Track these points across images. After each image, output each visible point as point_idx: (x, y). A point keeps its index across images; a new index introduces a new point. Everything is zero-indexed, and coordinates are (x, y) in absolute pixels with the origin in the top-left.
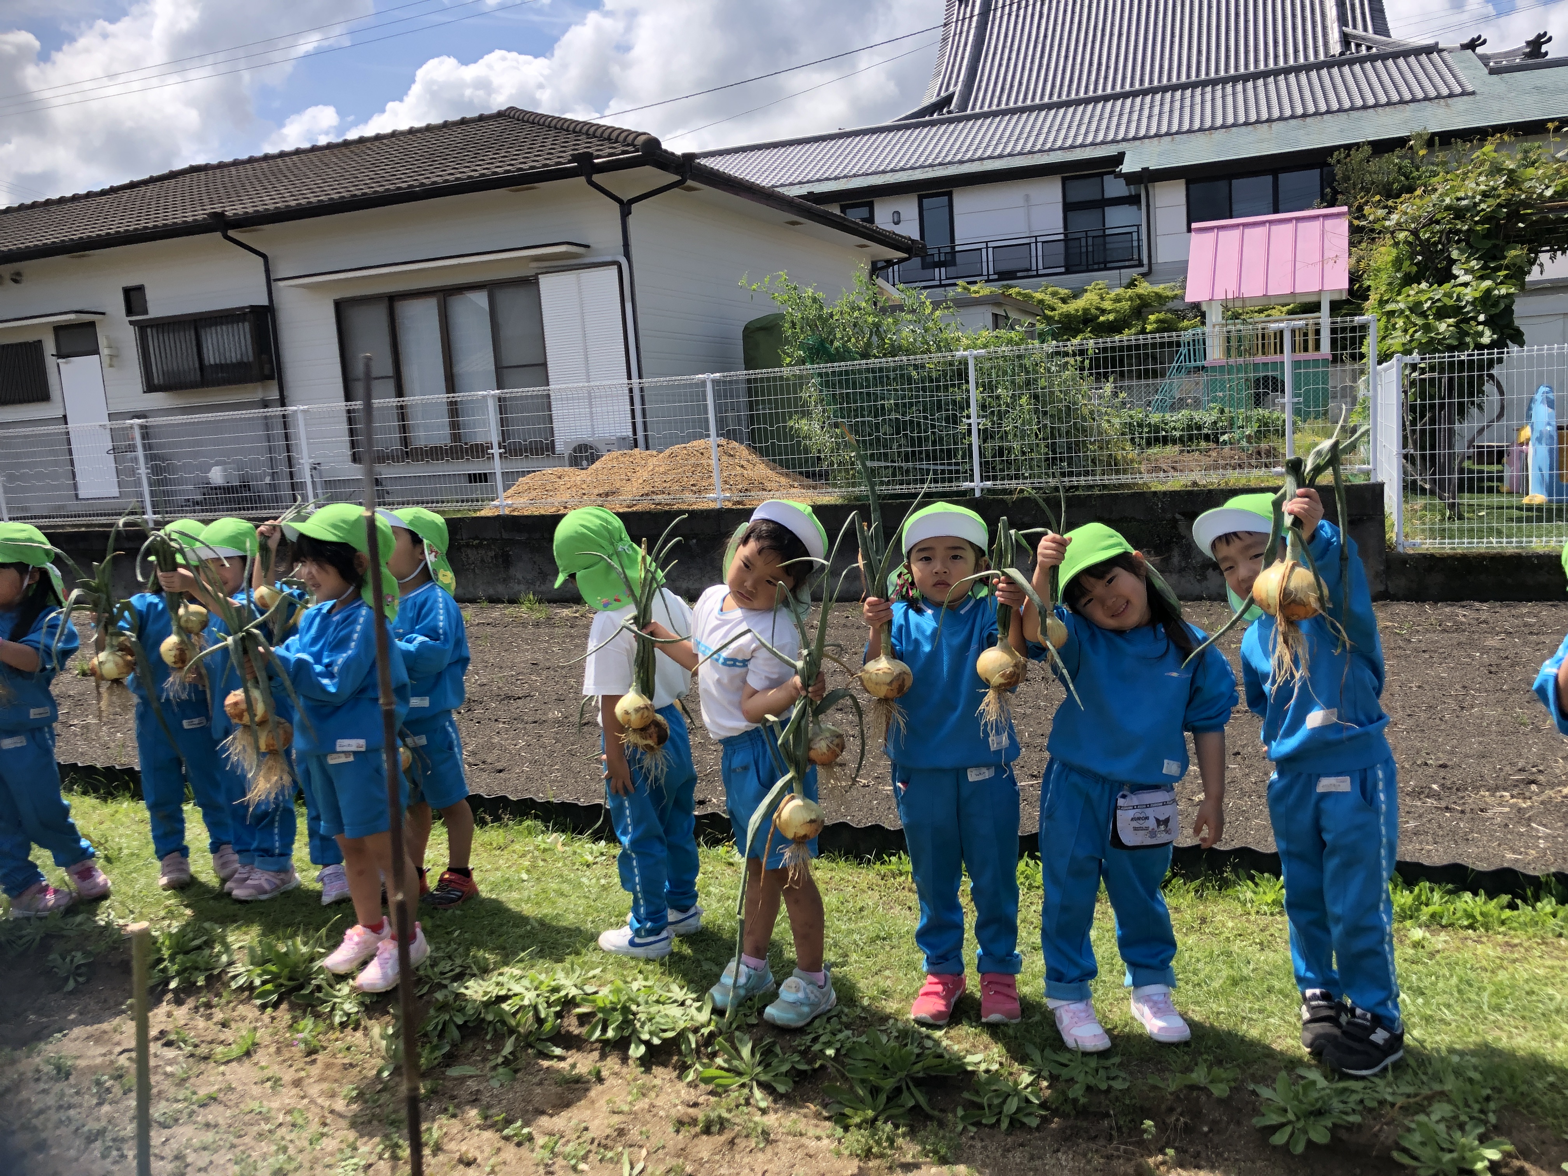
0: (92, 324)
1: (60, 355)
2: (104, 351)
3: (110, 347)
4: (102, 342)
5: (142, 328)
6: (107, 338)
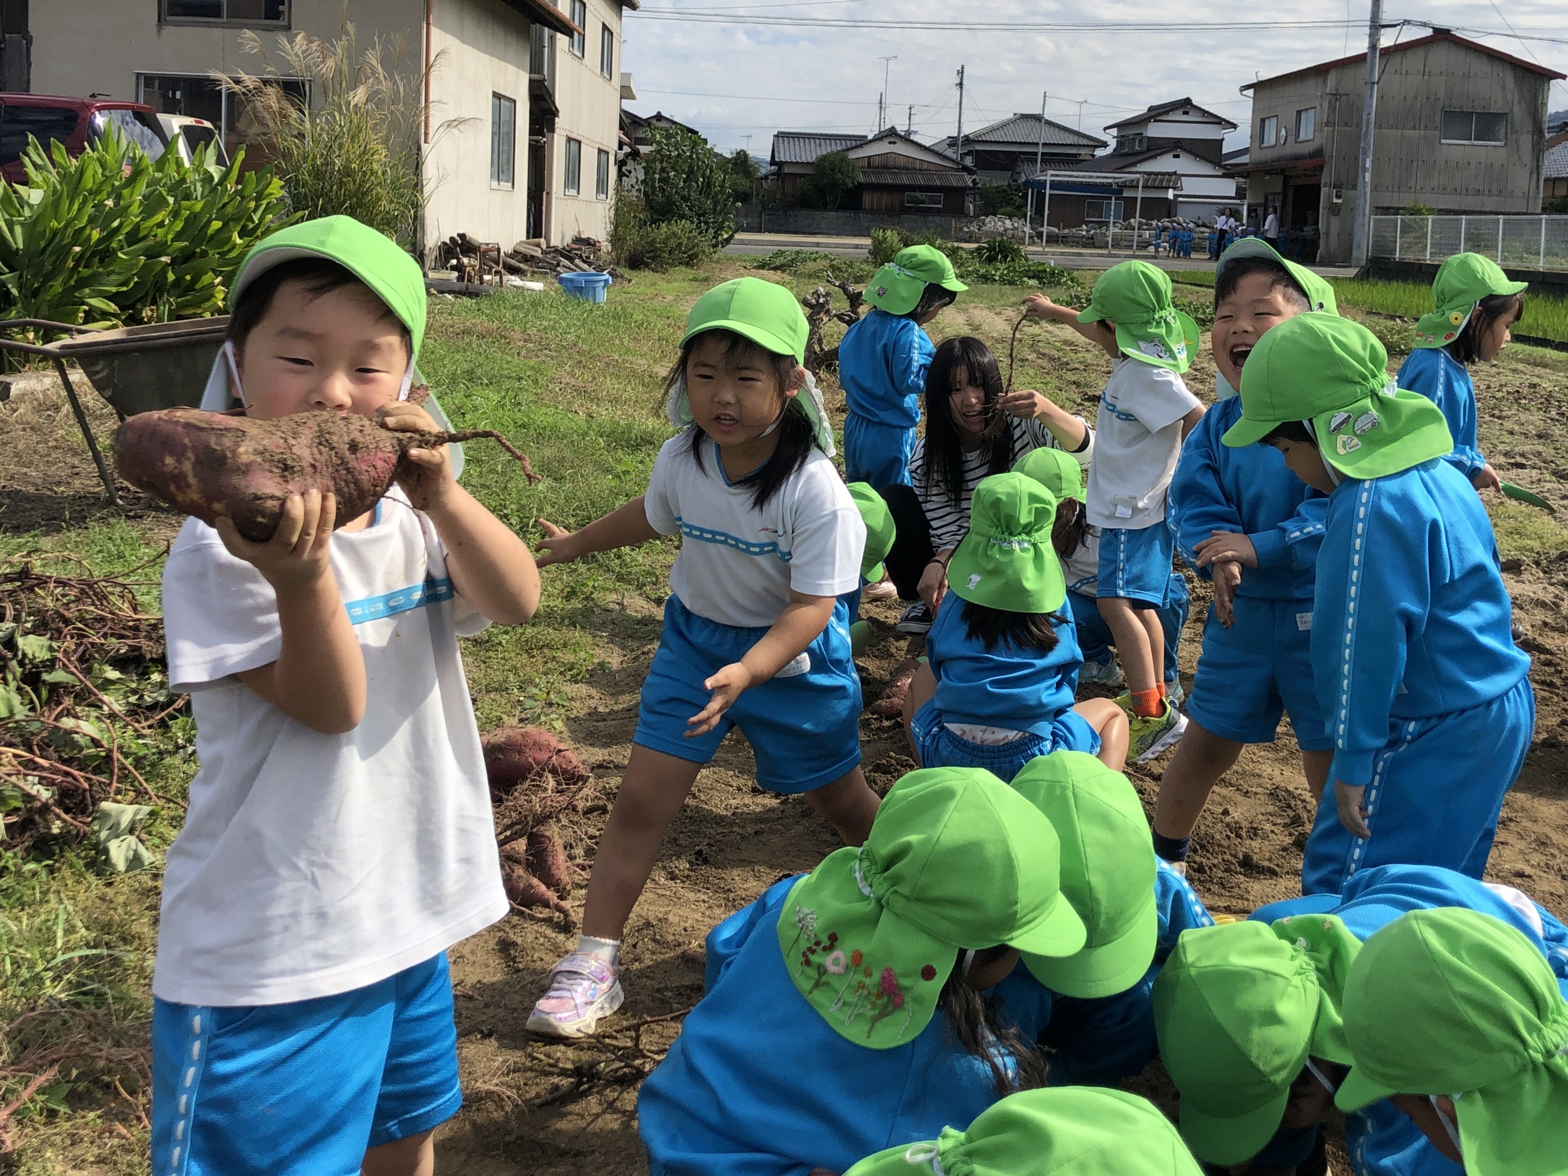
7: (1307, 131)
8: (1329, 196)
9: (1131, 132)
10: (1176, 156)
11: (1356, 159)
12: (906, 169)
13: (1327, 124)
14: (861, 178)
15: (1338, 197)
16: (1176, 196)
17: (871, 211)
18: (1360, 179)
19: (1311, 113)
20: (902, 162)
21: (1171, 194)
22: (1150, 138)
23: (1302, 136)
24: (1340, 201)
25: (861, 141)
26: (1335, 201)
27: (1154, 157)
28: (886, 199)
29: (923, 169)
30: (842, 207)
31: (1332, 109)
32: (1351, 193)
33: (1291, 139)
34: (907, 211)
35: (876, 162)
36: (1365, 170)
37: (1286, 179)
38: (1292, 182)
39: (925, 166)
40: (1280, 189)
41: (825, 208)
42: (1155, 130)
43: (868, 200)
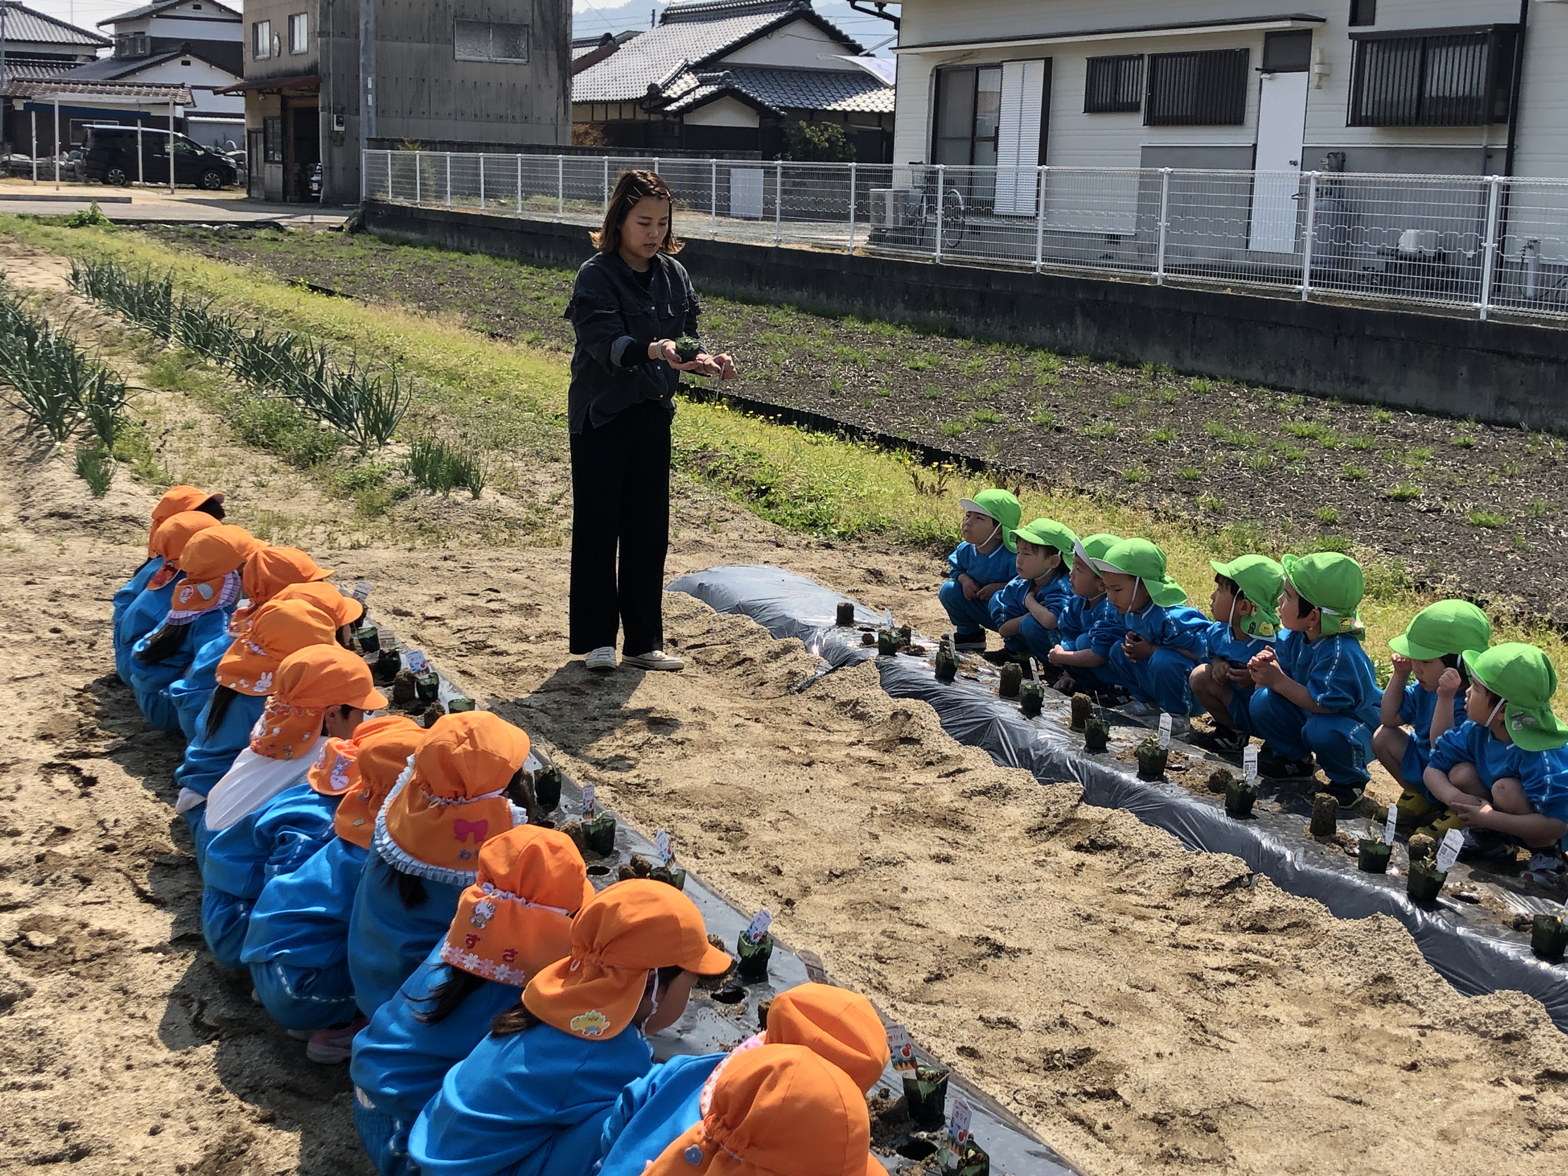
0: (1308, 34)
1: (1266, 70)
2: (1315, 69)
3: (1322, 63)
4: (1315, 56)
5: (1362, 42)
6: (1321, 52)
7: (301, 42)
8: (329, 123)
9: (130, 30)
10: (186, 63)
11: (358, 77)
13: (322, 34)
15: (339, 123)
16: (186, 116)
18: (362, 103)
19: (304, 18)
21: (181, 112)
22: (154, 39)
23: (297, 47)
24: (343, 129)
26: (336, 128)
27: (159, 63)
31: (324, 16)
32: (353, 118)
33: (285, 49)
36: (367, 91)
37: (284, 101)
38: (293, 103)
40: (277, 112)
42: (158, 29)
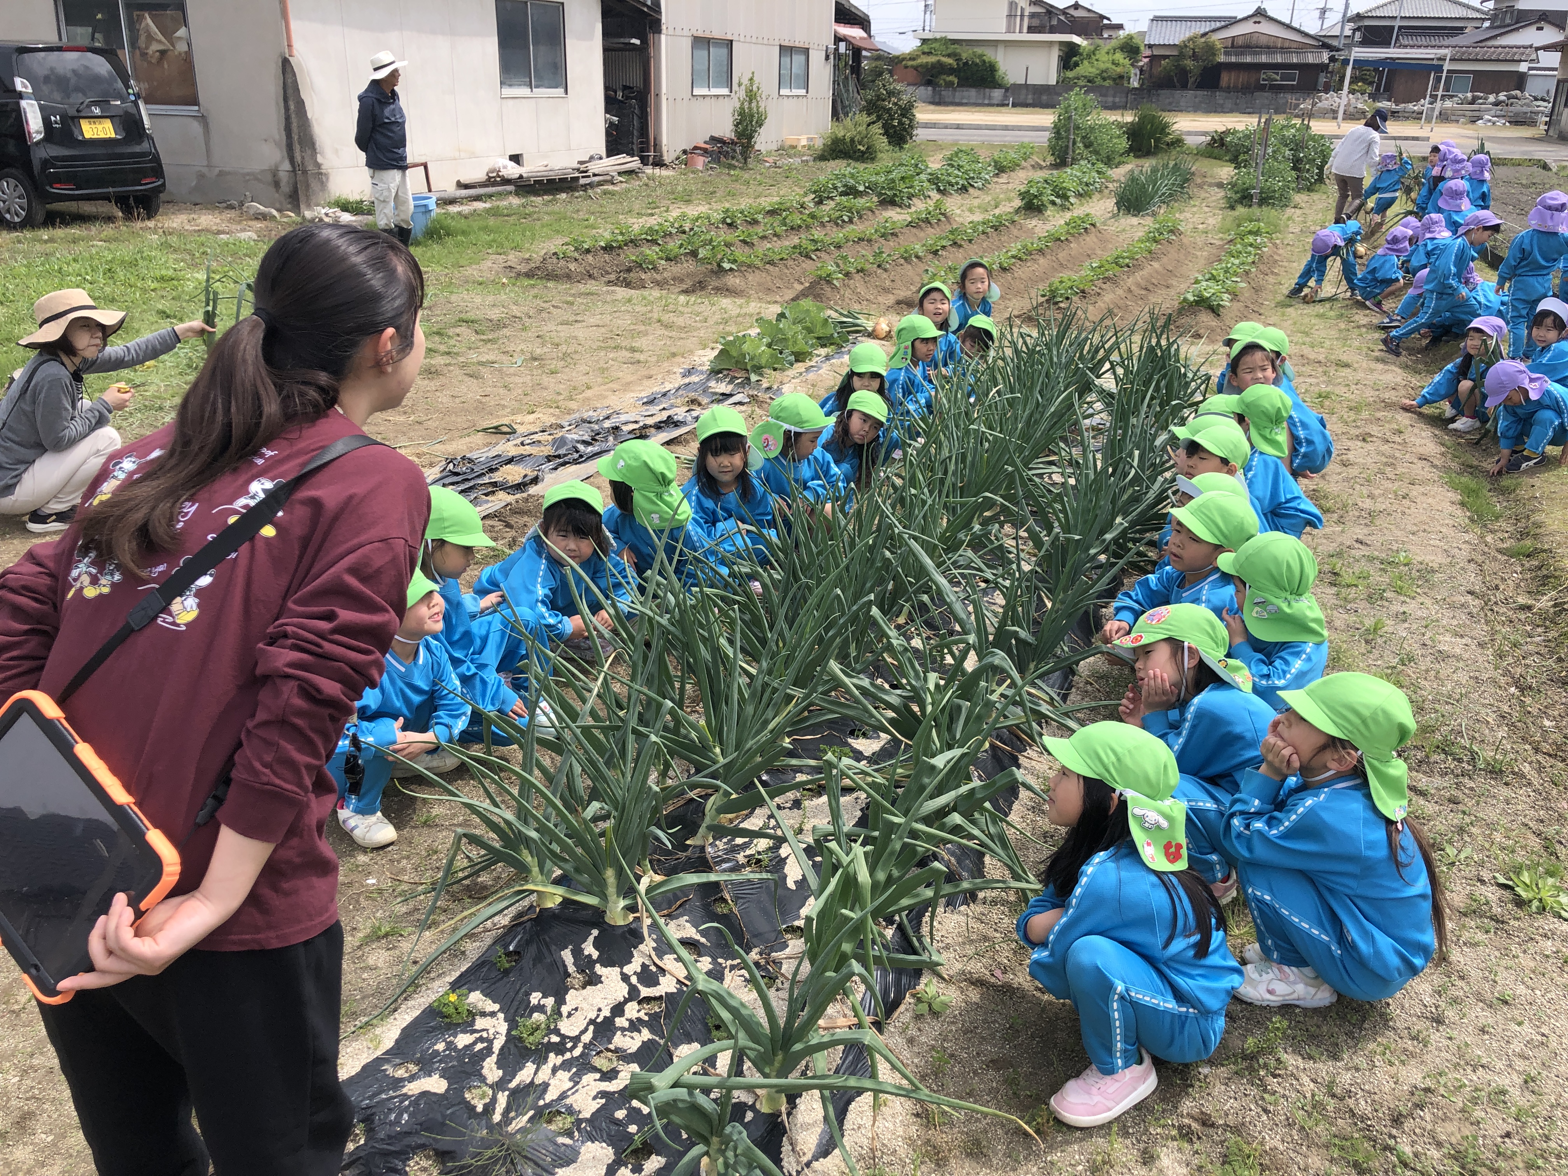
10: (1539, 29)
12: (1268, 47)
14: (1222, 59)
16: (1530, 69)
17: (1228, 90)
20: (1263, 41)
21: (1523, 67)
25: (1233, 22)
27: (1517, 30)
28: (1243, 78)
29: (1285, 48)
30: (1200, 86)
34: (1262, 88)
35: (1240, 42)
39: (1287, 45)
41: (1184, 86)
43: (1225, 79)
